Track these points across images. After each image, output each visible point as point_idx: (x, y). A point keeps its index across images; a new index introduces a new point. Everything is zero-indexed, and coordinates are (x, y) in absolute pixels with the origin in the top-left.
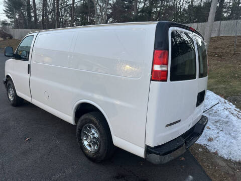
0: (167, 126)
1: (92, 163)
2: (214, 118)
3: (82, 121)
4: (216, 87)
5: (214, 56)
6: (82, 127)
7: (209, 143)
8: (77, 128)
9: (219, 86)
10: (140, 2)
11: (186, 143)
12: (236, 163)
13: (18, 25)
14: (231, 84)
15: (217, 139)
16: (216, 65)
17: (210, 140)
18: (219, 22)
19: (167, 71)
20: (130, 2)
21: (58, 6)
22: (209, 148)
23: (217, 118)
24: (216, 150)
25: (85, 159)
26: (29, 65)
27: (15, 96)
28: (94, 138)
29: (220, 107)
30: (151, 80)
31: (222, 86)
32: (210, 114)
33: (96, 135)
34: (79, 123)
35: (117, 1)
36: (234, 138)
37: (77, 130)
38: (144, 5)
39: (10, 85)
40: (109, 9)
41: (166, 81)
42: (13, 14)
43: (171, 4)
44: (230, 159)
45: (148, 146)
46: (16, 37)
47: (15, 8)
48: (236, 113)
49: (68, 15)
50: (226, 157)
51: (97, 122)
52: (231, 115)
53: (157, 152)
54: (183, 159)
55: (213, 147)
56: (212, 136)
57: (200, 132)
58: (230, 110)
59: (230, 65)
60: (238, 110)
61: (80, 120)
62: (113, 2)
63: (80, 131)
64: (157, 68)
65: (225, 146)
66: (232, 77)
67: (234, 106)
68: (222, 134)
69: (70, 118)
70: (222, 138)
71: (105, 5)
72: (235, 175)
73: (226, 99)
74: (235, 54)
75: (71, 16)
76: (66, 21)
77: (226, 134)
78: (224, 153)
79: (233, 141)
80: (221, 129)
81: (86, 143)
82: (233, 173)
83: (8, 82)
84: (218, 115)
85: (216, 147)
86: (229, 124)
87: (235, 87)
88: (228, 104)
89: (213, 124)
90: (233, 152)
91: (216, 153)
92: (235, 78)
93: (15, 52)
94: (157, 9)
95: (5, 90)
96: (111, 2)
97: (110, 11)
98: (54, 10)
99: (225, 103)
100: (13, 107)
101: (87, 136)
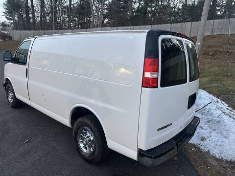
0: (159, 130)
1: (88, 164)
2: (206, 117)
3: (78, 124)
4: (209, 86)
5: (208, 55)
6: (78, 130)
7: (202, 143)
8: (74, 130)
9: (213, 85)
10: (135, 2)
11: (177, 145)
12: (227, 162)
13: (17, 26)
14: (224, 82)
15: (209, 139)
16: (209, 64)
17: (203, 139)
18: (212, 21)
19: (157, 78)
20: (126, 2)
21: (55, 7)
22: (202, 147)
23: (210, 117)
24: (208, 149)
25: (81, 161)
26: (27, 69)
27: (14, 98)
28: (90, 140)
29: (212, 107)
30: (143, 86)
31: (215, 84)
32: (202, 114)
33: (92, 138)
34: (75, 126)
35: (112, 1)
36: (226, 137)
37: (73, 133)
38: (139, 5)
39: (9, 87)
40: (104, 9)
41: (157, 87)
42: (12, 15)
43: (166, 3)
44: (222, 159)
45: (141, 150)
46: (16, 38)
47: (14, 10)
48: (228, 112)
49: (65, 16)
50: (217, 156)
51: (92, 125)
52: (223, 115)
53: (149, 155)
54: (176, 158)
55: (206, 146)
56: (205, 136)
57: (191, 133)
58: (222, 109)
59: (223, 64)
60: (230, 108)
61: (76, 123)
62: (109, 2)
63: (76, 133)
64: (148, 75)
65: (216, 145)
66: (224, 76)
67: (227, 105)
68: (214, 133)
69: (66, 121)
70: (214, 137)
71: (101, 5)
72: (226, 174)
73: (218, 98)
74: (228, 52)
75: (68, 16)
76: (63, 21)
77: (218, 133)
78: (216, 152)
79: (224, 140)
80: (213, 128)
81: (82, 145)
82: (224, 172)
83: (7, 85)
84: (211, 115)
85: (208, 146)
86: (221, 123)
87: (228, 86)
88: (220, 103)
89: (206, 123)
90: (225, 151)
91: (208, 153)
92: (227, 76)
93: (14, 57)
94: (151, 9)
95: (5, 92)
96: (107, 2)
97: (106, 11)
98: (51, 12)
99: (218, 102)
100: (13, 109)
101: (83, 139)
